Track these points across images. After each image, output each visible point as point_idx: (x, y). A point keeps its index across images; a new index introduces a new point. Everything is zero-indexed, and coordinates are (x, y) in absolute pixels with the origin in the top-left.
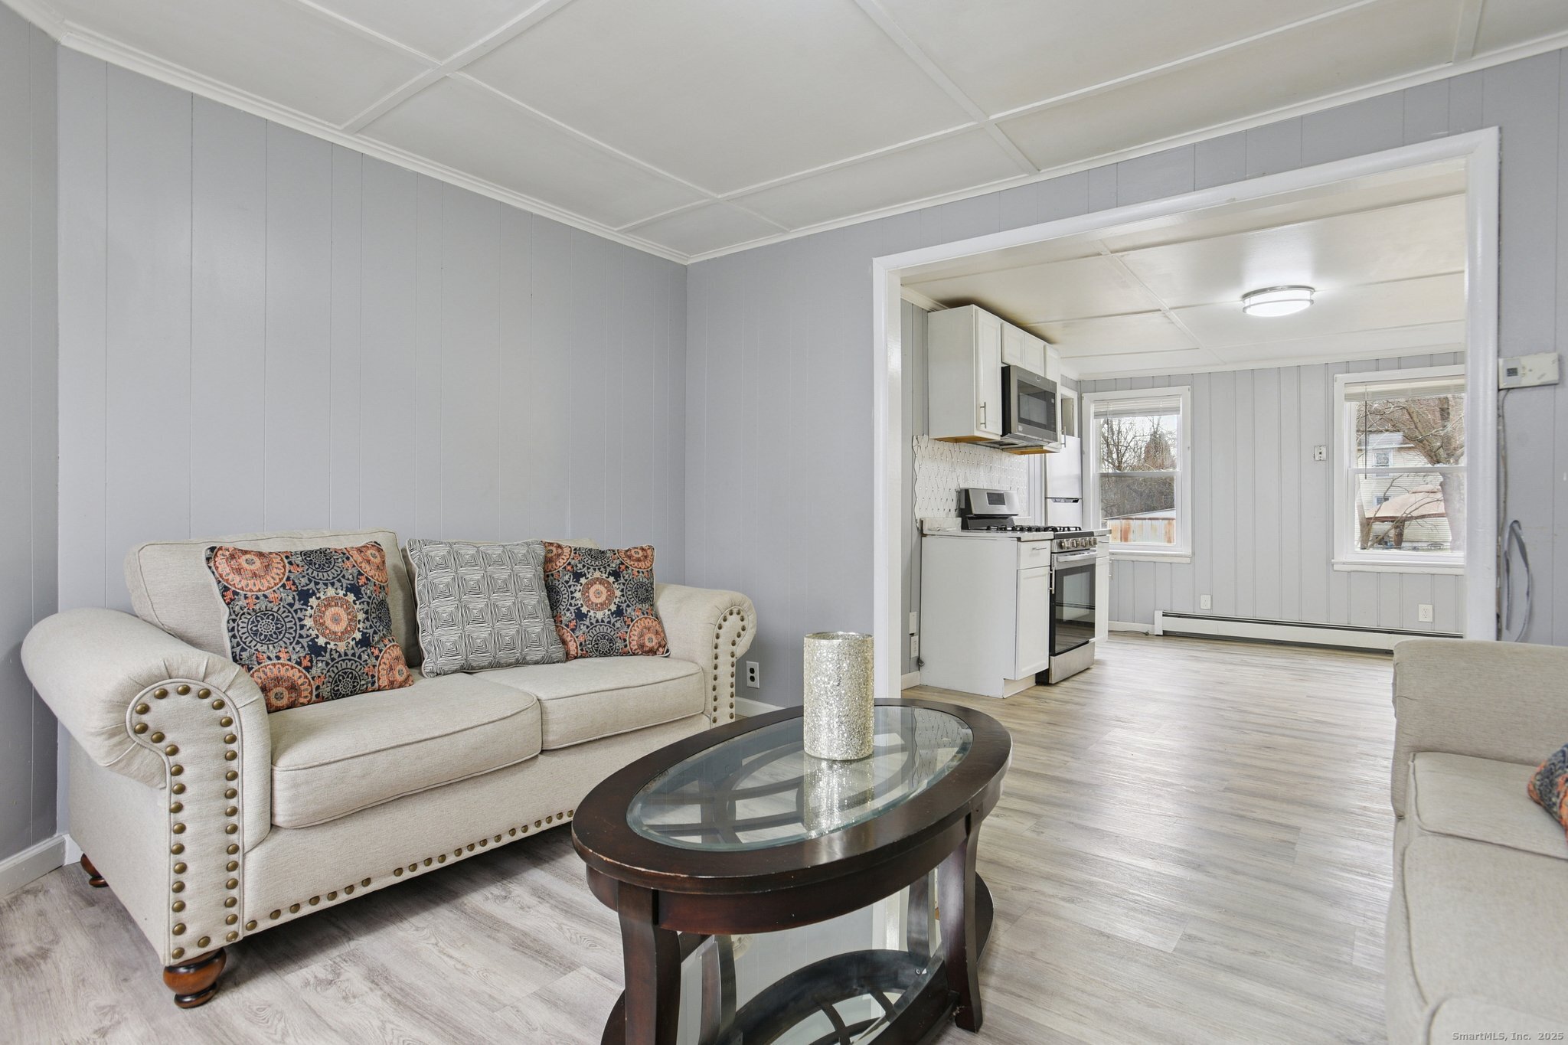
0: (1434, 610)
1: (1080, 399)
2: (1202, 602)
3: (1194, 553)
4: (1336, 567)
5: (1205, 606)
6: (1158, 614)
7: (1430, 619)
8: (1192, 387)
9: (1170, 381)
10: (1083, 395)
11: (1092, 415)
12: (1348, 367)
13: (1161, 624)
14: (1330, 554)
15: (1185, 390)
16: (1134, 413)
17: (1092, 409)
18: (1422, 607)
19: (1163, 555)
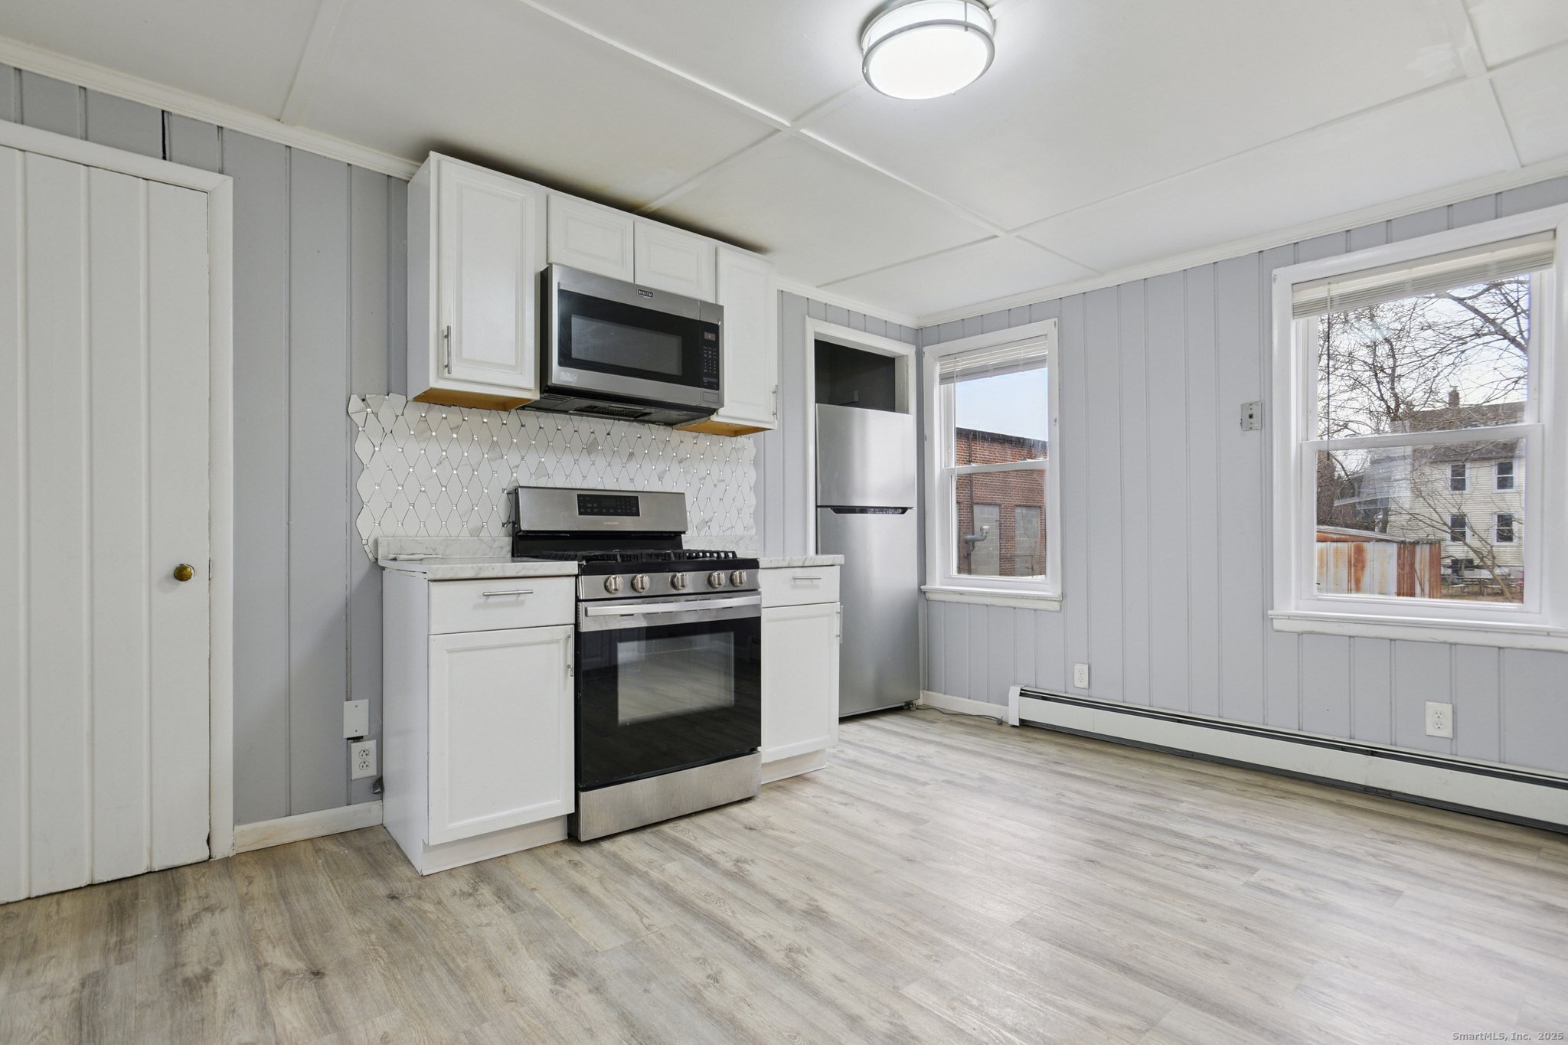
0: (1454, 712)
1: (919, 356)
2: (1077, 676)
3: (1063, 595)
4: (1278, 625)
5: (1079, 683)
6: (1015, 691)
7: (1447, 732)
8: (1060, 320)
9: (1029, 313)
10: (925, 349)
11: (937, 379)
12: (1297, 251)
13: (1016, 709)
14: (1267, 602)
15: (1048, 326)
16: (987, 371)
17: (937, 370)
18: (1431, 707)
19: (1023, 597)
